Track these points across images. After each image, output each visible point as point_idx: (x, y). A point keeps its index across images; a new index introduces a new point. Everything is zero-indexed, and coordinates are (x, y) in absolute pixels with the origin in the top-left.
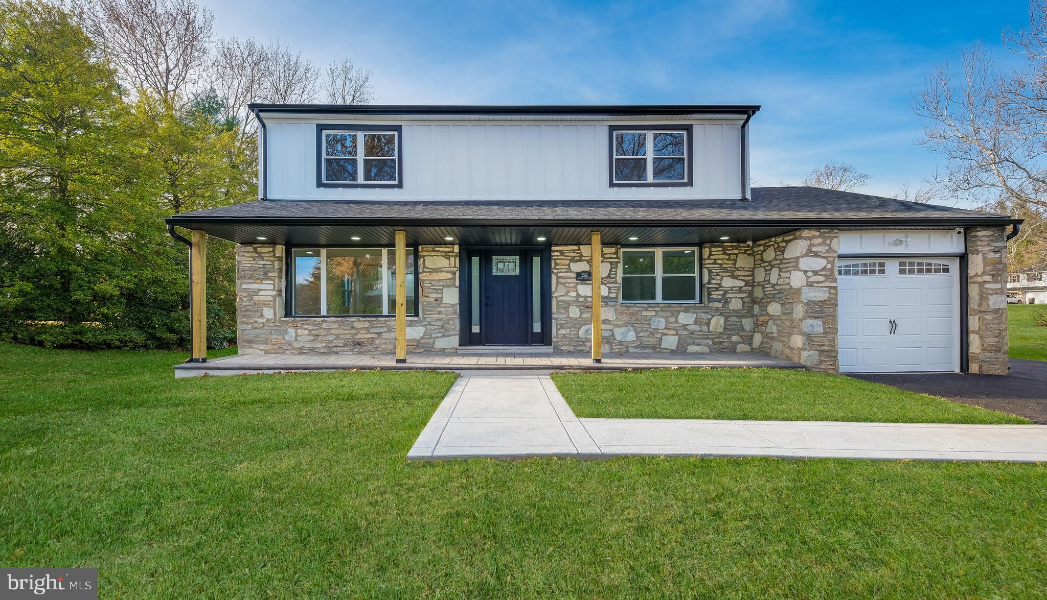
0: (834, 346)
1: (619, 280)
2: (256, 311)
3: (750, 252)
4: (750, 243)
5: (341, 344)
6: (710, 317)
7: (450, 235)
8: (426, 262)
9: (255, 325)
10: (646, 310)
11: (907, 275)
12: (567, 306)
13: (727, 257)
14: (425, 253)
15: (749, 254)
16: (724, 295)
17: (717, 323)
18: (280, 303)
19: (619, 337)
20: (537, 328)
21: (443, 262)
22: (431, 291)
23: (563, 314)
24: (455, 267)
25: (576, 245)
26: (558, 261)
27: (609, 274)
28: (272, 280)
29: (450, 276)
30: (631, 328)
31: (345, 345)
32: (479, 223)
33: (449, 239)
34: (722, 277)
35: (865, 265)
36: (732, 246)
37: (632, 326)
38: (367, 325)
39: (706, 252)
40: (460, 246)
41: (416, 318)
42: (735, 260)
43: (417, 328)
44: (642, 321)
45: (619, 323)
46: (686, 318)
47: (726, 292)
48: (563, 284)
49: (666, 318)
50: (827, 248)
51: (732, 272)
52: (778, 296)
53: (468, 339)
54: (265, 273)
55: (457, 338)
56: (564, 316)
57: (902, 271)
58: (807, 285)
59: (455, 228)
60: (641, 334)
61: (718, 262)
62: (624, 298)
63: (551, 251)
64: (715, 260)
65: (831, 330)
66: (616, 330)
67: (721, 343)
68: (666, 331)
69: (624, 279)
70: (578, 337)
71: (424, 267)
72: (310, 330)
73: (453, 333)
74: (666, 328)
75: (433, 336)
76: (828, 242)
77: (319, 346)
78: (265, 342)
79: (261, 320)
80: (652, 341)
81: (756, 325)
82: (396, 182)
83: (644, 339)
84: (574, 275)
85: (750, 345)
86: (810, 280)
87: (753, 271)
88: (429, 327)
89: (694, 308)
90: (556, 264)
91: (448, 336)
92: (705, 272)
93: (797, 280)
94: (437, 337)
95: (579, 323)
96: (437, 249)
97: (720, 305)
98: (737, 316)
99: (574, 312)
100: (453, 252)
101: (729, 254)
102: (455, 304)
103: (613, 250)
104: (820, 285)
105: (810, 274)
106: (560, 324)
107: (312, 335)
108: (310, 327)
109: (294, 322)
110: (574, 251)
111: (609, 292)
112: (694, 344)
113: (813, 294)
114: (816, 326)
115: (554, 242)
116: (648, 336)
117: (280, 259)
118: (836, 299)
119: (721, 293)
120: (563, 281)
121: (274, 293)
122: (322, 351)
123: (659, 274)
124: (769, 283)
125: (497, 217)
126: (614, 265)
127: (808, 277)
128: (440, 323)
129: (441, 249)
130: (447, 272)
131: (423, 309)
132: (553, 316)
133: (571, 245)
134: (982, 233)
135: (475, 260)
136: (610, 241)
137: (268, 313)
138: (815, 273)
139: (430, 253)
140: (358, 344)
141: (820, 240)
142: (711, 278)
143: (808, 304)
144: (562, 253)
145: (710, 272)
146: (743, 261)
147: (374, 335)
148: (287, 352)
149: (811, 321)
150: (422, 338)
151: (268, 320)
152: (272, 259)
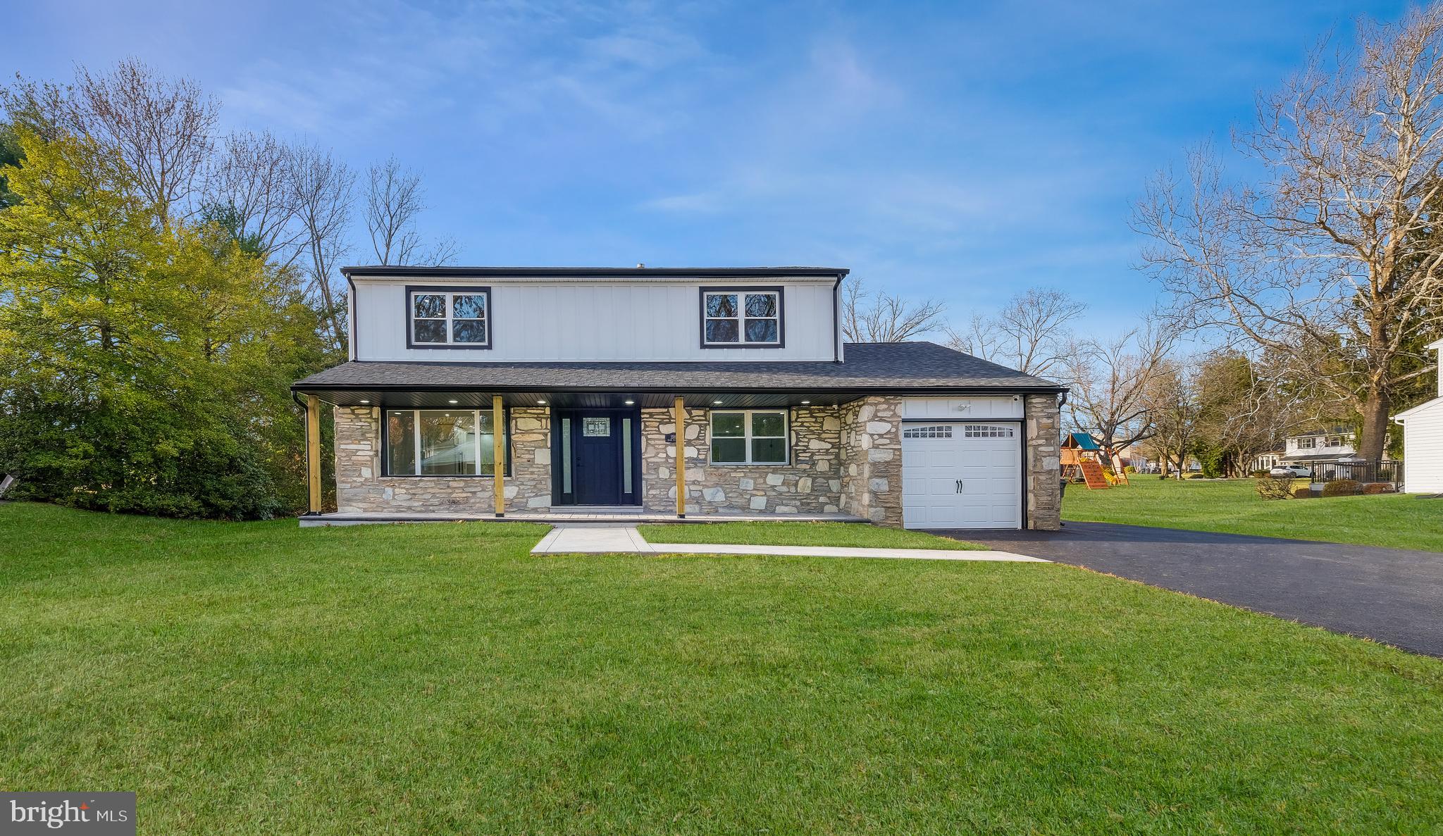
0: (898, 503)
1: (708, 441)
2: (355, 471)
3: (837, 415)
4: (835, 407)
5: (437, 503)
6: (797, 478)
7: (543, 399)
8: (518, 424)
9: (354, 485)
10: (735, 471)
11: (973, 438)
12: (656, 468)
13: (814, 420)
14: (518, 415)
15: (836, 417)
16: (811, 457)
17: (805, 484)
18: (377, 462)
19: (708, 498)
20: (628, 489)
21: (535, 424)
22: (523, 452)
23: (653, 474)
24: (546, 428)
25: (664, 407)
26: (647, 424)
27: (698, 436)
28: (369, 440)
29: (542, 437)
30: (720, 489)
31: (441, 504)
32: (569, 389)
33: (542, 402)
34: (810, 439)
35: (933, 429)
36: (819, 410)
37: (721, 487)
38: (462, 484)
39: (794, 414)
40: (551, 408)
41: (509, 478)
42: (822, 423)
43: (510, 488)
44: (731, 482)
45: (708, 484)
46: (774, 480)
47: (813, 454)
48: (653, 445)
49: (755, 479)
50: (892, 413)
51: (819, 434)
52: (855, 457)
53: (560, 499)
54: (363, 435)
55: (550, 497)
56: (653, 477)
57: (968, 435)
58: (873, 447)
59: (548, 394)
60: (730, 495)
61: (805, 424)
62: (715, 459)
63: (640, 413)
64: (802, 422)
65: (896, 488)
66: (705, 491)
67: (808, 504)
68: (754, 492)
69: (714, 441)
70: (668, 497)
71: (517, 428)
72: (407, 489)
73: (546, 492)
74: (754, 489)
75: (526, 495)
76: (893, 407)
77: (416, 504)
78: (364, 500)
79: (359, 479)
80: (741, 501)
81: (842, 486)
82: (486, 343)
83: (733, 500)
84: (664, 437)
85: (838, 506)
86: (876, 442)
87: (840, 434)
88: (522, 487)
89: (782, 469)
90: (646, 426)
91: (541, 495)
92: (793, 434)
93: (865, 442)
94: (530, 497)
95: (668, 484)
96: (529, 411)
97: (808, 467)
98: (824, 478)
99: (664, 473)
100: (544, 414)
101: (816, 417)
102: (547, 465)
103: (701, 413)
104: (885, 447)
105: (876, 437)
106: (651, 485)
107: (409, 494)
108: (407, 487)
109: (391, 481)
110: (663, 413)
111: (698, 454)
112: (783, 505)
113: (879, 456)
114: (883, 485)
115: (643, 405)
116: (737, 497)
117: (376, 420)
118: (900, 460)
119: (809, 455)
120: (652, 442)
121: (372, 453)
122: (419, 509)
123: (749, 436)
124: (850, 446)
125: (586, 385)
126: (702, 428)
127: (874, 440)
128: (533, 483)
129: (532, 411)
130: (539, 433)
131: (516, 469)
132: (643, 476)
133: (660, 407)
134: (1036, 400)
135: (566, 423)
136: (698, 404)
137: (366, 473)
138: (881, 436)
139: (521, 415)
140: (454, 502)
141: (885, 406)
142: (798, 440)
143: (874, 464)
144: (651, 415)
145: (797, 434)
146: (830, 424)
147: (469, 495)
148: (385, 510)
149: (877, 480)
150: (515, 498)
151: (366, 479)
152: (369, 420)
